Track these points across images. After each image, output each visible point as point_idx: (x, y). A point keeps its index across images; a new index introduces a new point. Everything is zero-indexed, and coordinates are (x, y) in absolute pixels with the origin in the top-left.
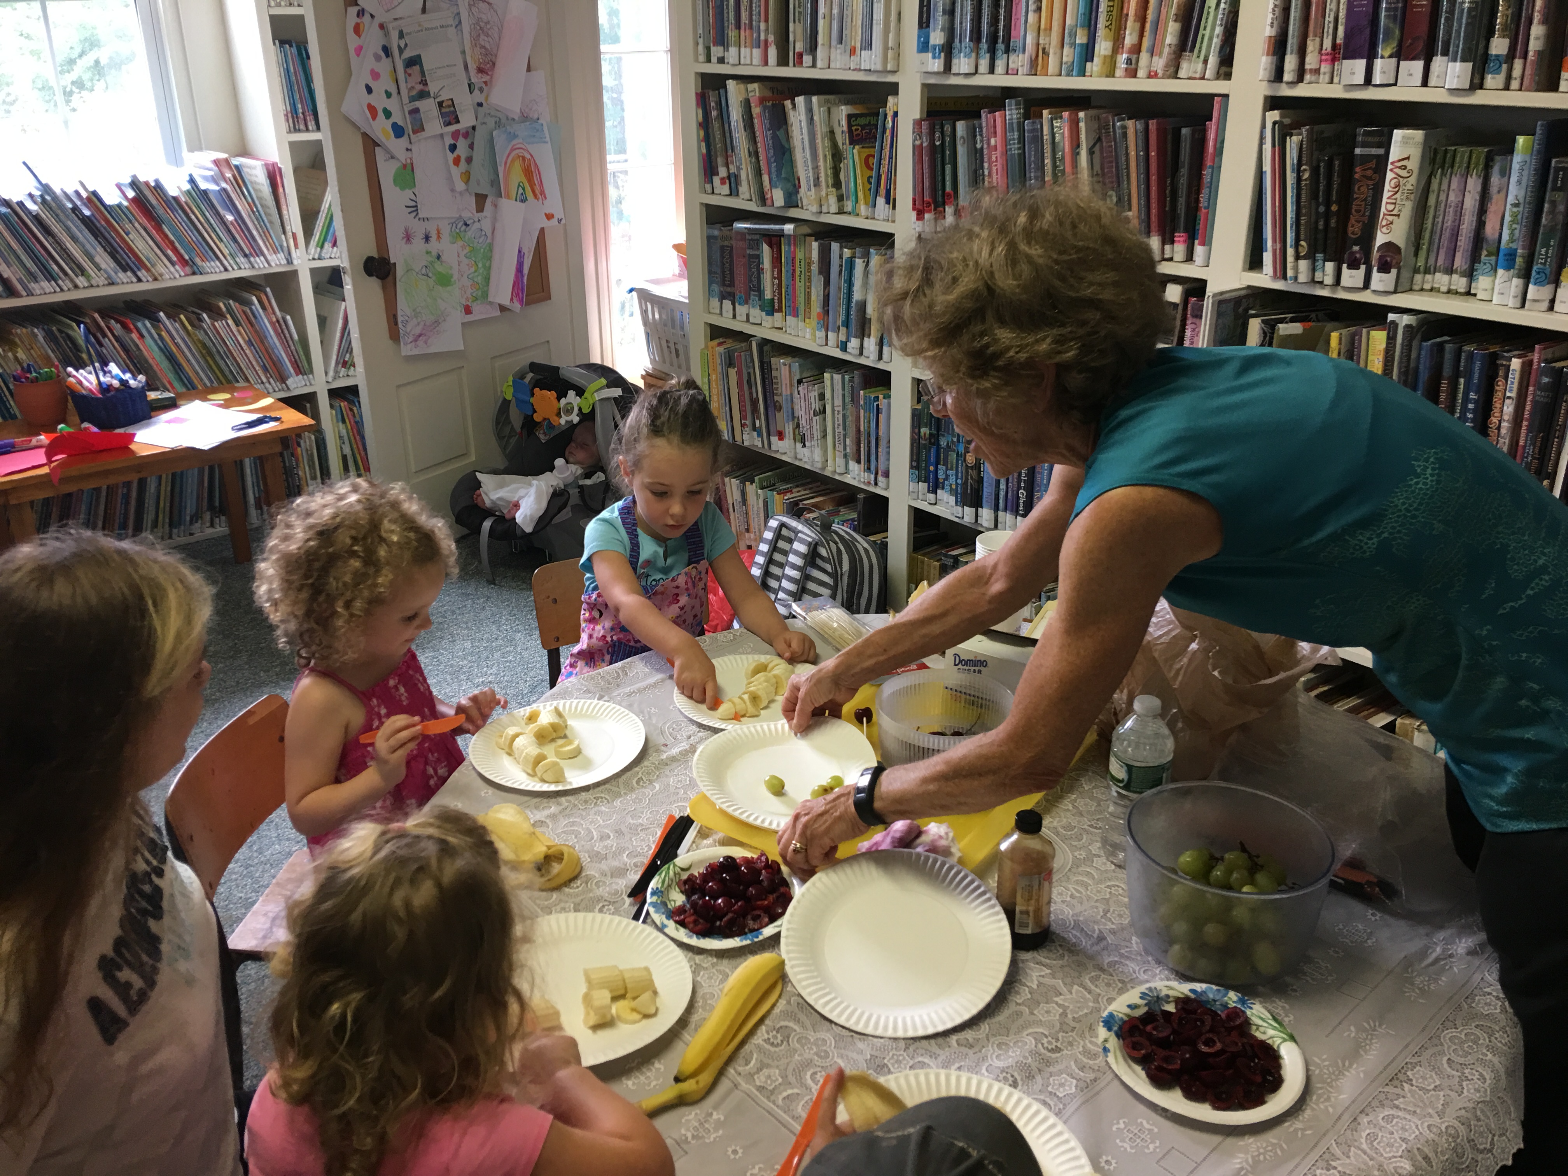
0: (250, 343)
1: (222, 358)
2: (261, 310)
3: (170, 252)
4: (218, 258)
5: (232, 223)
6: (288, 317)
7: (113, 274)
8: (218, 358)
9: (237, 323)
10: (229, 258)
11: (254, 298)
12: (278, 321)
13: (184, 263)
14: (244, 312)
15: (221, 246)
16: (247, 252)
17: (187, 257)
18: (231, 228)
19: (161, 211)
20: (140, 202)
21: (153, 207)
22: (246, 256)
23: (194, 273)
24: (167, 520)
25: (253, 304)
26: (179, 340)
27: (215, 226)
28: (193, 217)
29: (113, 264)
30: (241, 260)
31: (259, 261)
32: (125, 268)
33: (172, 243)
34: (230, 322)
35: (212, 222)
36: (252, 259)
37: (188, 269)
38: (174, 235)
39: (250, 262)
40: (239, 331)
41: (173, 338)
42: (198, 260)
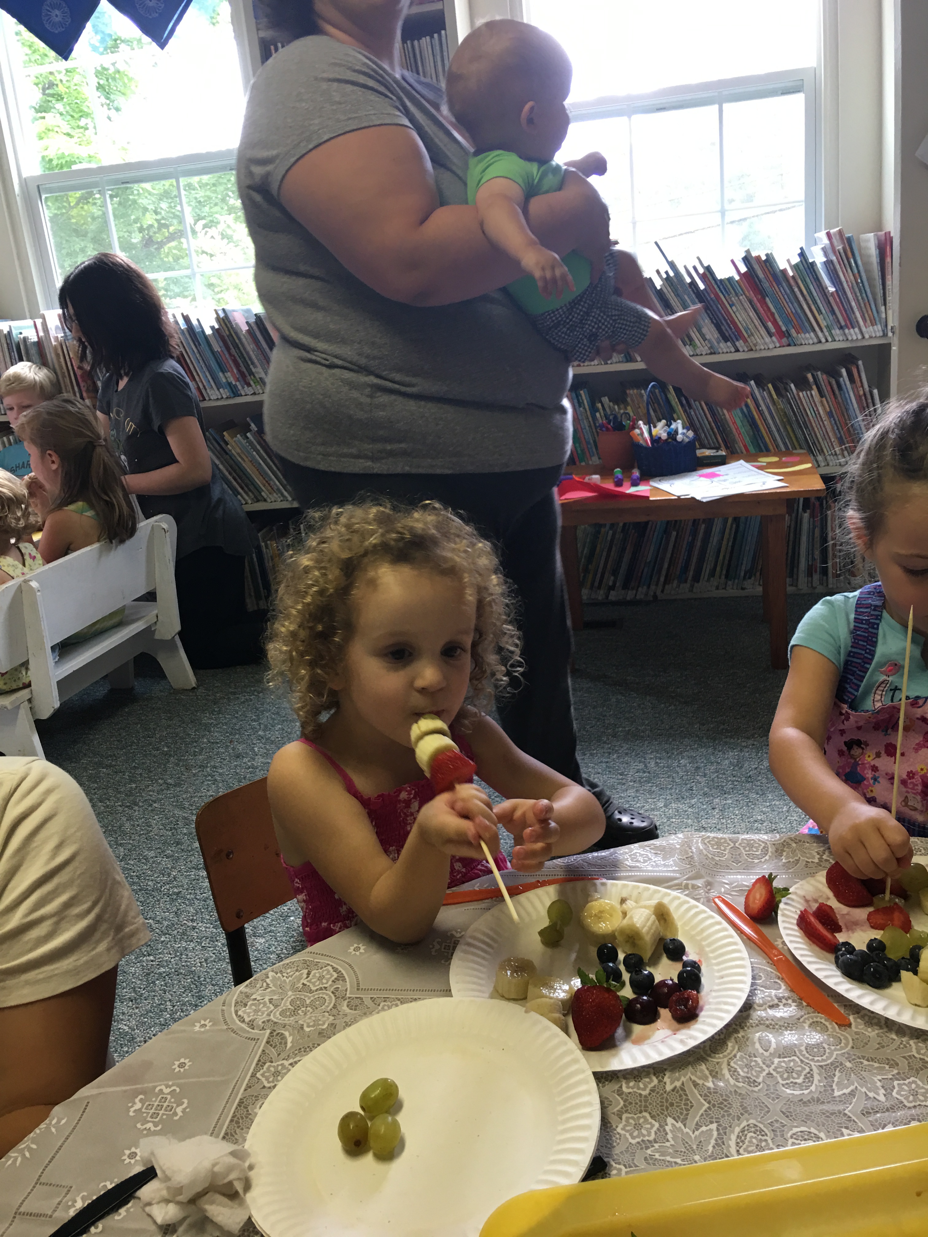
0: (830, 414)
1: (801, 427)
2: (848, 383)
3: (770, 324)
4: (814, 330)
5: (832, 293)
6: (875, 391)
7: (716, 344)
8: (795, 426)
9: (822, 395)
10: (825, 330)
11: (844, 371)
12: (865, 394)
13: (782, 334)
14: (830, 383)
15: (819, 318)
16: (843, 323)
17: (784, 329)
18: (831, 299)
19: (766, 285)
20: (750, 277)
21: (760, 281)
22: (841, 328)
23: (789, 345)
24: (724, 572)
25: (841, 376)
26: (763, 407)
27: (817, 298)
28: (796, 290)
29: (716, 335)
30: (837, 332)
31: (853, 334)
32: (726, 339)
33: (773, 314)
34: (815, 392)
35: (815, 294)
36: (847, 331)
37: (785, 341)
38: (775, 307)
39: (845, 334)
40: (822, 402)
41: (758, 405)
42: (793, 332)
